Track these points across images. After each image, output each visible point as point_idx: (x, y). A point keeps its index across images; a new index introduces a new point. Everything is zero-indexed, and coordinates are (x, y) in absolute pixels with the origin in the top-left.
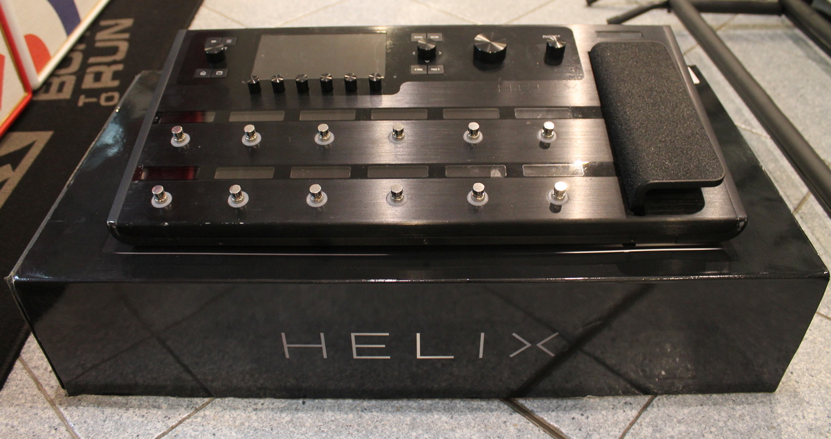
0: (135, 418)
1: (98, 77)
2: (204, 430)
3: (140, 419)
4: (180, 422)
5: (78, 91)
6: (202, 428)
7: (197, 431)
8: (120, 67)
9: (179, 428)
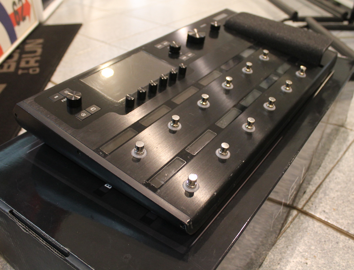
1: (27, 62)
5: (18, 68)
8: (38, 58)
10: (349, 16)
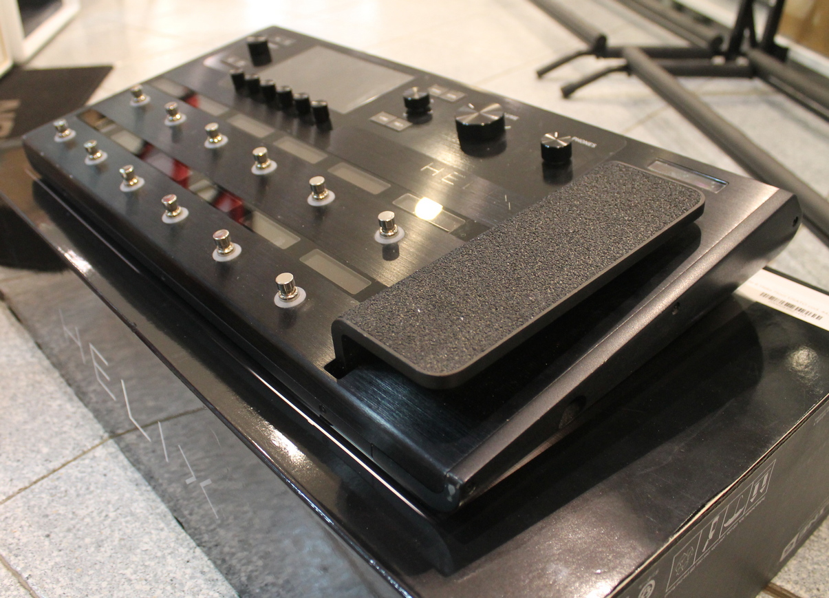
0: (9, 463)
2: (93, 472)
3: (15, 464)
4: (64, 465)
6: (90, 470)
7: (84, 472)
9: (63, 471)
10: (725, 46)
